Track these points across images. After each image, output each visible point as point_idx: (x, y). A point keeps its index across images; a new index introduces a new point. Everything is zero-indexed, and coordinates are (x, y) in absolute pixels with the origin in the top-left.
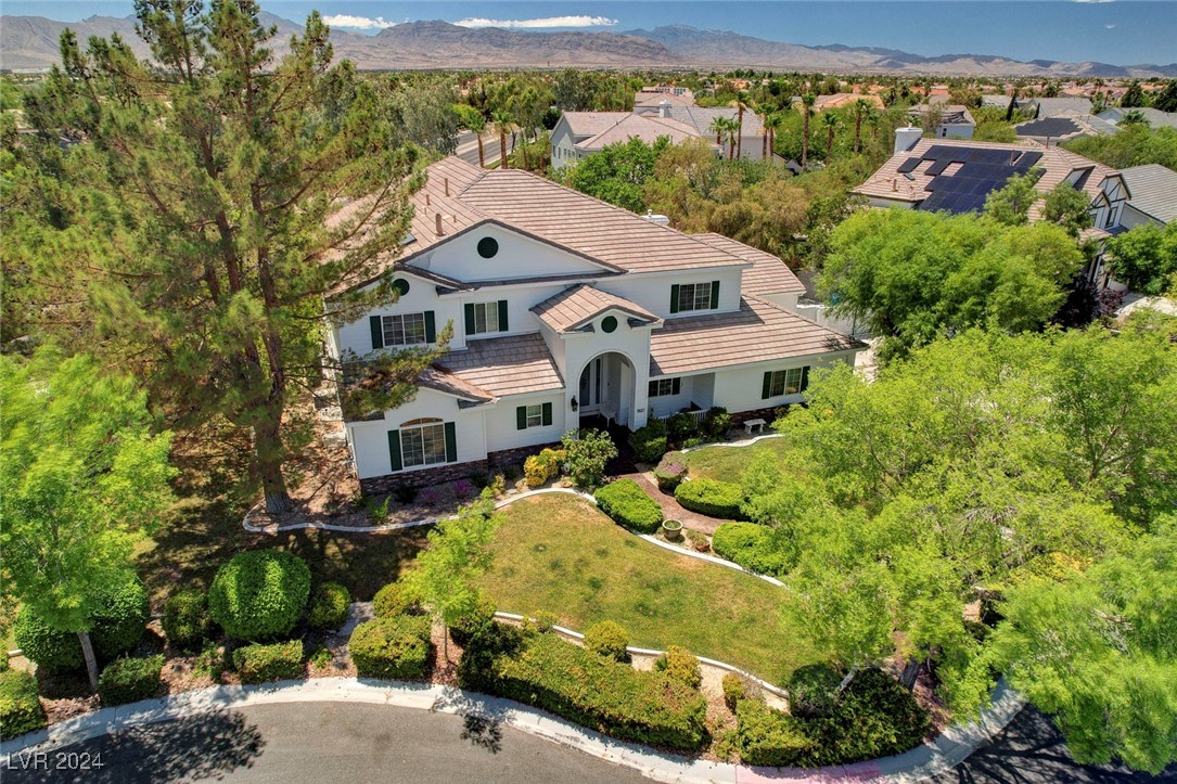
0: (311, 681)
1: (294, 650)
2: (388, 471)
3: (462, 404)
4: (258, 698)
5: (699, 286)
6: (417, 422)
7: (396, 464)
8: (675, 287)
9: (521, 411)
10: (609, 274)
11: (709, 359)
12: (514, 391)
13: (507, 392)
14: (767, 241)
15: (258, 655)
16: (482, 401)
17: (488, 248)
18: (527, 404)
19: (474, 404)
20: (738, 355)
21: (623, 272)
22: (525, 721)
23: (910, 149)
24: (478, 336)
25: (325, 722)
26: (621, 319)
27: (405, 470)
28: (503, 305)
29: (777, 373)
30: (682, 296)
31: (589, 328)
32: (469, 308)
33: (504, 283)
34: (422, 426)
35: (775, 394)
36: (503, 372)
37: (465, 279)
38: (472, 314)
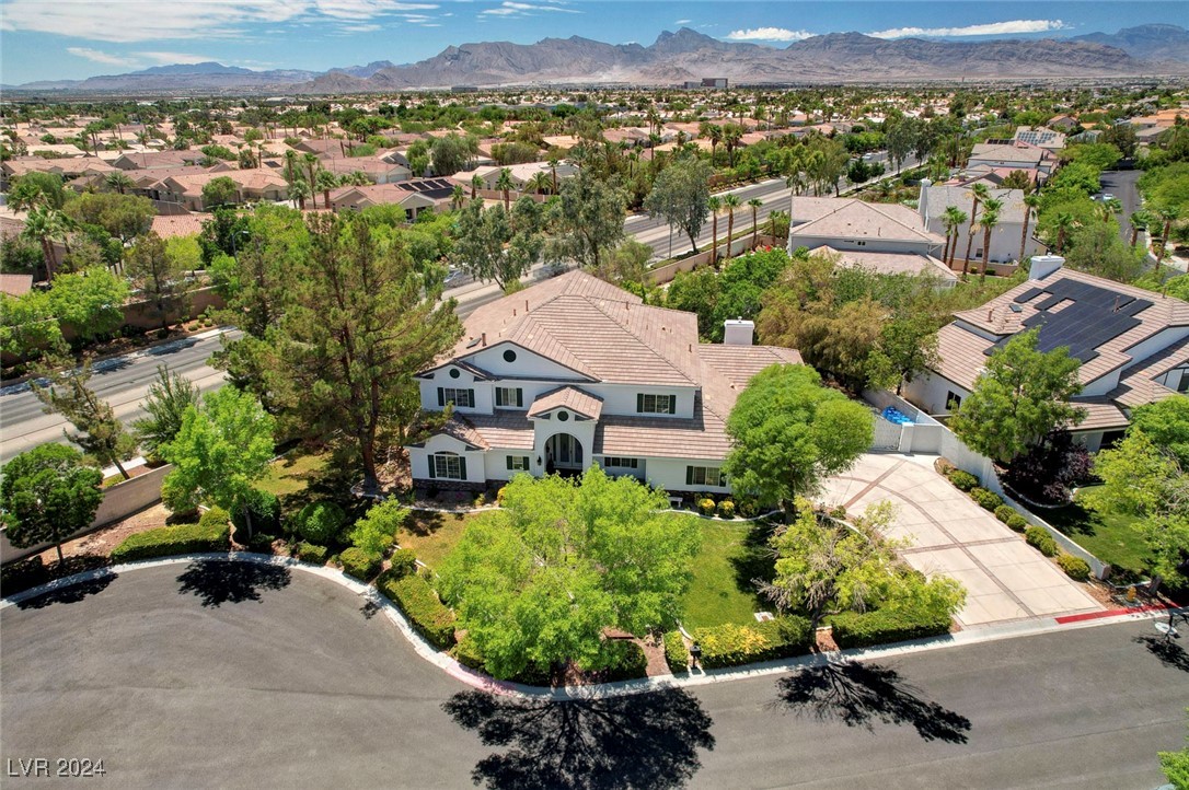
0: (325, 567)
1: (321, 550)
2: (428, 477)
3: (468, 448)
4: (302, 567)
5: (659, 397)
6: (444, 453)
7: (432, 475)
8: (640, 396)
9: (509, 459)
10: (588, 381)
11: (641, 449)
12: (503, 446)
13: (498, 446)
14: (840, 353)
15: (306, 548)
16: (479, 448)
17: (510, 356)
18: (513, 455)
19: (473, 449)
20: (664, 450)
21: (598, 381)
22: (391, 613)
23: (1041, 279)
24: (503, 407)
25: (317, 584)
26: (571, 415)
27: (437, 478)
28: (519, 391)
29: (698, 468)
30: (646, 402)
31: (548, 417)
32: (498, 390)
33: (518, 378)
34: (446, 456)
35: (698, 483)
36: (504, 433)
37: (495, 373)
38: (500, 395)
